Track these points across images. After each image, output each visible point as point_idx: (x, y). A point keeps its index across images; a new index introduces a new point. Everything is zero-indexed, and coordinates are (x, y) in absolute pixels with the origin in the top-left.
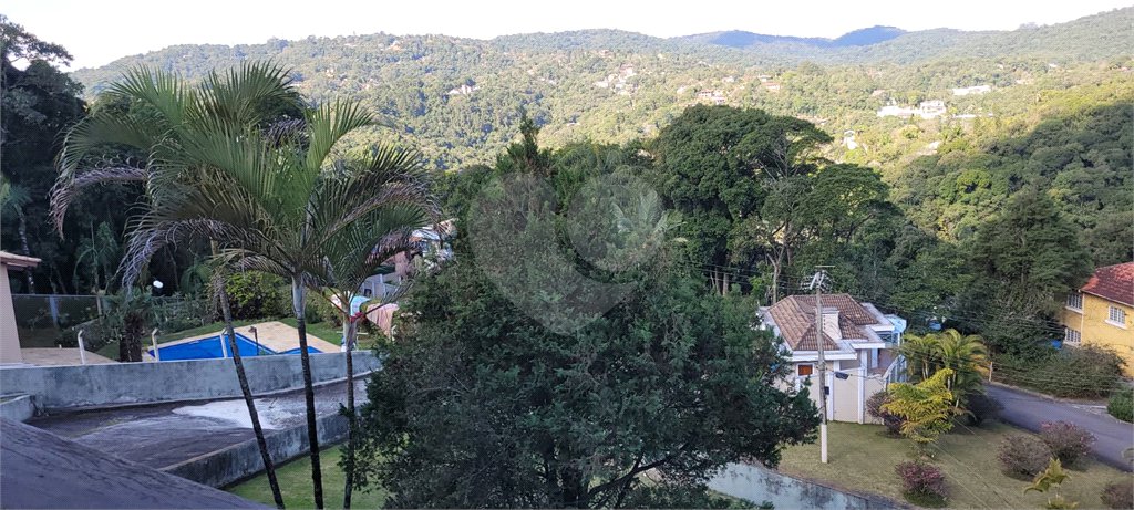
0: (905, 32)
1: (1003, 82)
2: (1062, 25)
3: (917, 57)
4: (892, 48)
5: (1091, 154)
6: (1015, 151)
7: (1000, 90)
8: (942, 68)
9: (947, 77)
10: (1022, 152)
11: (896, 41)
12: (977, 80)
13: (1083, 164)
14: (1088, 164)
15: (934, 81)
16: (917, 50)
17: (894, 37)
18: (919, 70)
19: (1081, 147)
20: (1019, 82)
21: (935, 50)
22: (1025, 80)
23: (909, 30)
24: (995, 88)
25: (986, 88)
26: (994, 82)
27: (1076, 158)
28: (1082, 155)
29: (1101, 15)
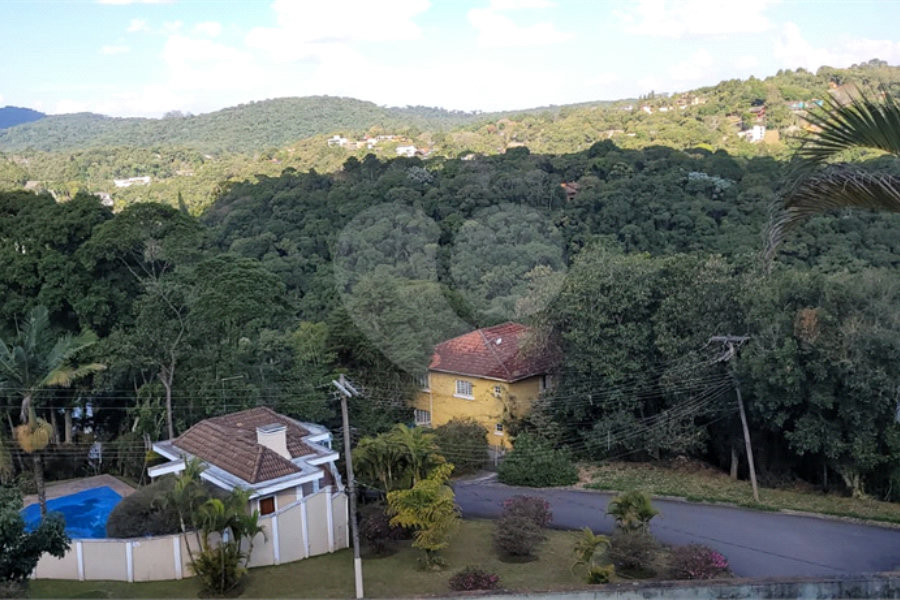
0: (42, 116)
1: (163, 173)
2: (206, 116)
3: (63, 144)
4: (32, 133)
5: (285, 243)
6: (214, 244)
7: (162, 181)
8: (97, 157)
9: (104, 168)
10: (220, 244)
11: (35, 125)
12: (137, 170)
13: (277, 253)
14: (283, 253)
15: (91, 170)
16: (62, 136)
17: (33, 120)
18: (72, 159)
19: (274, 237)
20: (180, 173)
21: (82, 137)
22: (184, 171)
23: (47, 113)
24: (156, 179)
25: (147, 179)
26: (155, 173)
27: (272, 248)
28: (277, 245)
29: (241, 107)
